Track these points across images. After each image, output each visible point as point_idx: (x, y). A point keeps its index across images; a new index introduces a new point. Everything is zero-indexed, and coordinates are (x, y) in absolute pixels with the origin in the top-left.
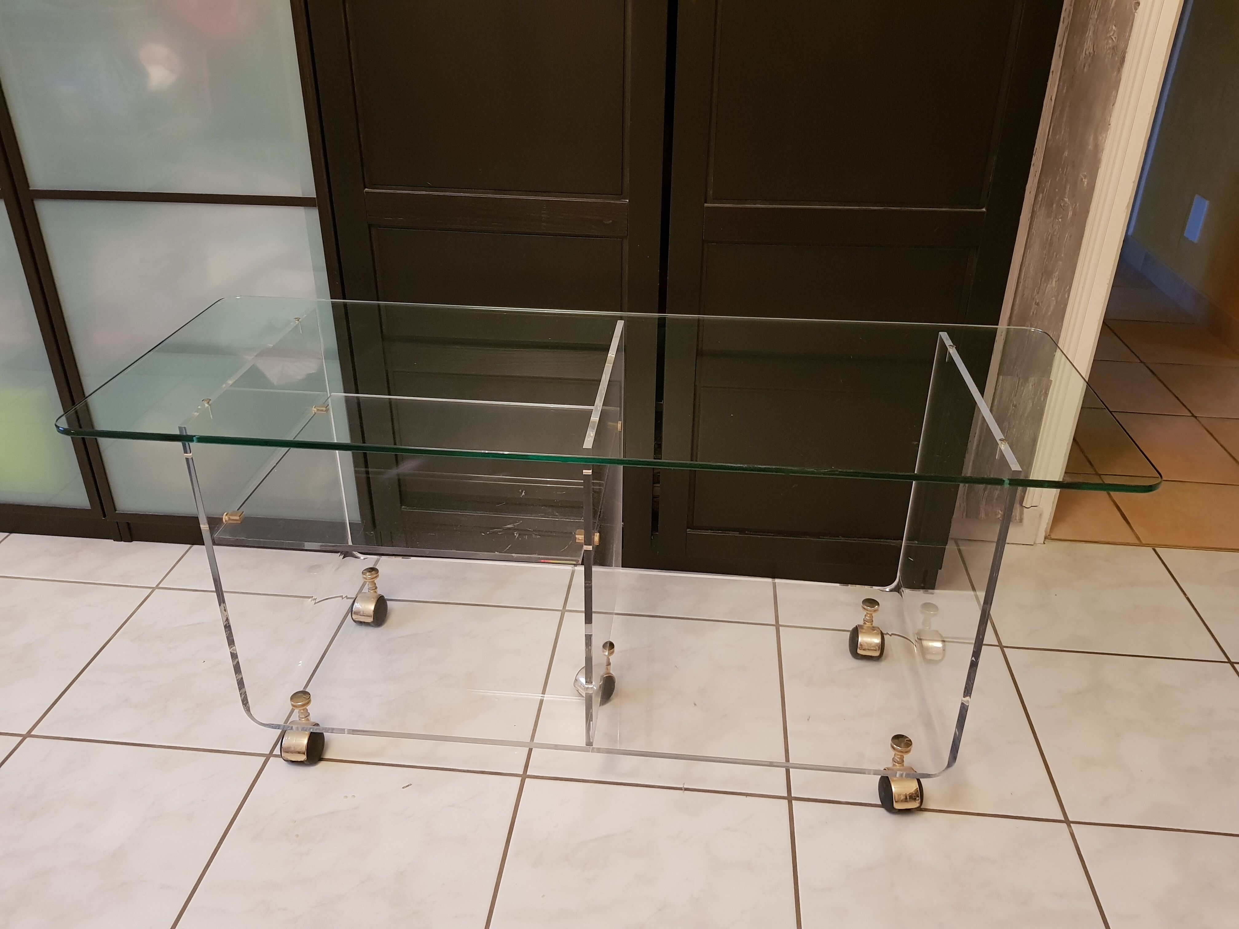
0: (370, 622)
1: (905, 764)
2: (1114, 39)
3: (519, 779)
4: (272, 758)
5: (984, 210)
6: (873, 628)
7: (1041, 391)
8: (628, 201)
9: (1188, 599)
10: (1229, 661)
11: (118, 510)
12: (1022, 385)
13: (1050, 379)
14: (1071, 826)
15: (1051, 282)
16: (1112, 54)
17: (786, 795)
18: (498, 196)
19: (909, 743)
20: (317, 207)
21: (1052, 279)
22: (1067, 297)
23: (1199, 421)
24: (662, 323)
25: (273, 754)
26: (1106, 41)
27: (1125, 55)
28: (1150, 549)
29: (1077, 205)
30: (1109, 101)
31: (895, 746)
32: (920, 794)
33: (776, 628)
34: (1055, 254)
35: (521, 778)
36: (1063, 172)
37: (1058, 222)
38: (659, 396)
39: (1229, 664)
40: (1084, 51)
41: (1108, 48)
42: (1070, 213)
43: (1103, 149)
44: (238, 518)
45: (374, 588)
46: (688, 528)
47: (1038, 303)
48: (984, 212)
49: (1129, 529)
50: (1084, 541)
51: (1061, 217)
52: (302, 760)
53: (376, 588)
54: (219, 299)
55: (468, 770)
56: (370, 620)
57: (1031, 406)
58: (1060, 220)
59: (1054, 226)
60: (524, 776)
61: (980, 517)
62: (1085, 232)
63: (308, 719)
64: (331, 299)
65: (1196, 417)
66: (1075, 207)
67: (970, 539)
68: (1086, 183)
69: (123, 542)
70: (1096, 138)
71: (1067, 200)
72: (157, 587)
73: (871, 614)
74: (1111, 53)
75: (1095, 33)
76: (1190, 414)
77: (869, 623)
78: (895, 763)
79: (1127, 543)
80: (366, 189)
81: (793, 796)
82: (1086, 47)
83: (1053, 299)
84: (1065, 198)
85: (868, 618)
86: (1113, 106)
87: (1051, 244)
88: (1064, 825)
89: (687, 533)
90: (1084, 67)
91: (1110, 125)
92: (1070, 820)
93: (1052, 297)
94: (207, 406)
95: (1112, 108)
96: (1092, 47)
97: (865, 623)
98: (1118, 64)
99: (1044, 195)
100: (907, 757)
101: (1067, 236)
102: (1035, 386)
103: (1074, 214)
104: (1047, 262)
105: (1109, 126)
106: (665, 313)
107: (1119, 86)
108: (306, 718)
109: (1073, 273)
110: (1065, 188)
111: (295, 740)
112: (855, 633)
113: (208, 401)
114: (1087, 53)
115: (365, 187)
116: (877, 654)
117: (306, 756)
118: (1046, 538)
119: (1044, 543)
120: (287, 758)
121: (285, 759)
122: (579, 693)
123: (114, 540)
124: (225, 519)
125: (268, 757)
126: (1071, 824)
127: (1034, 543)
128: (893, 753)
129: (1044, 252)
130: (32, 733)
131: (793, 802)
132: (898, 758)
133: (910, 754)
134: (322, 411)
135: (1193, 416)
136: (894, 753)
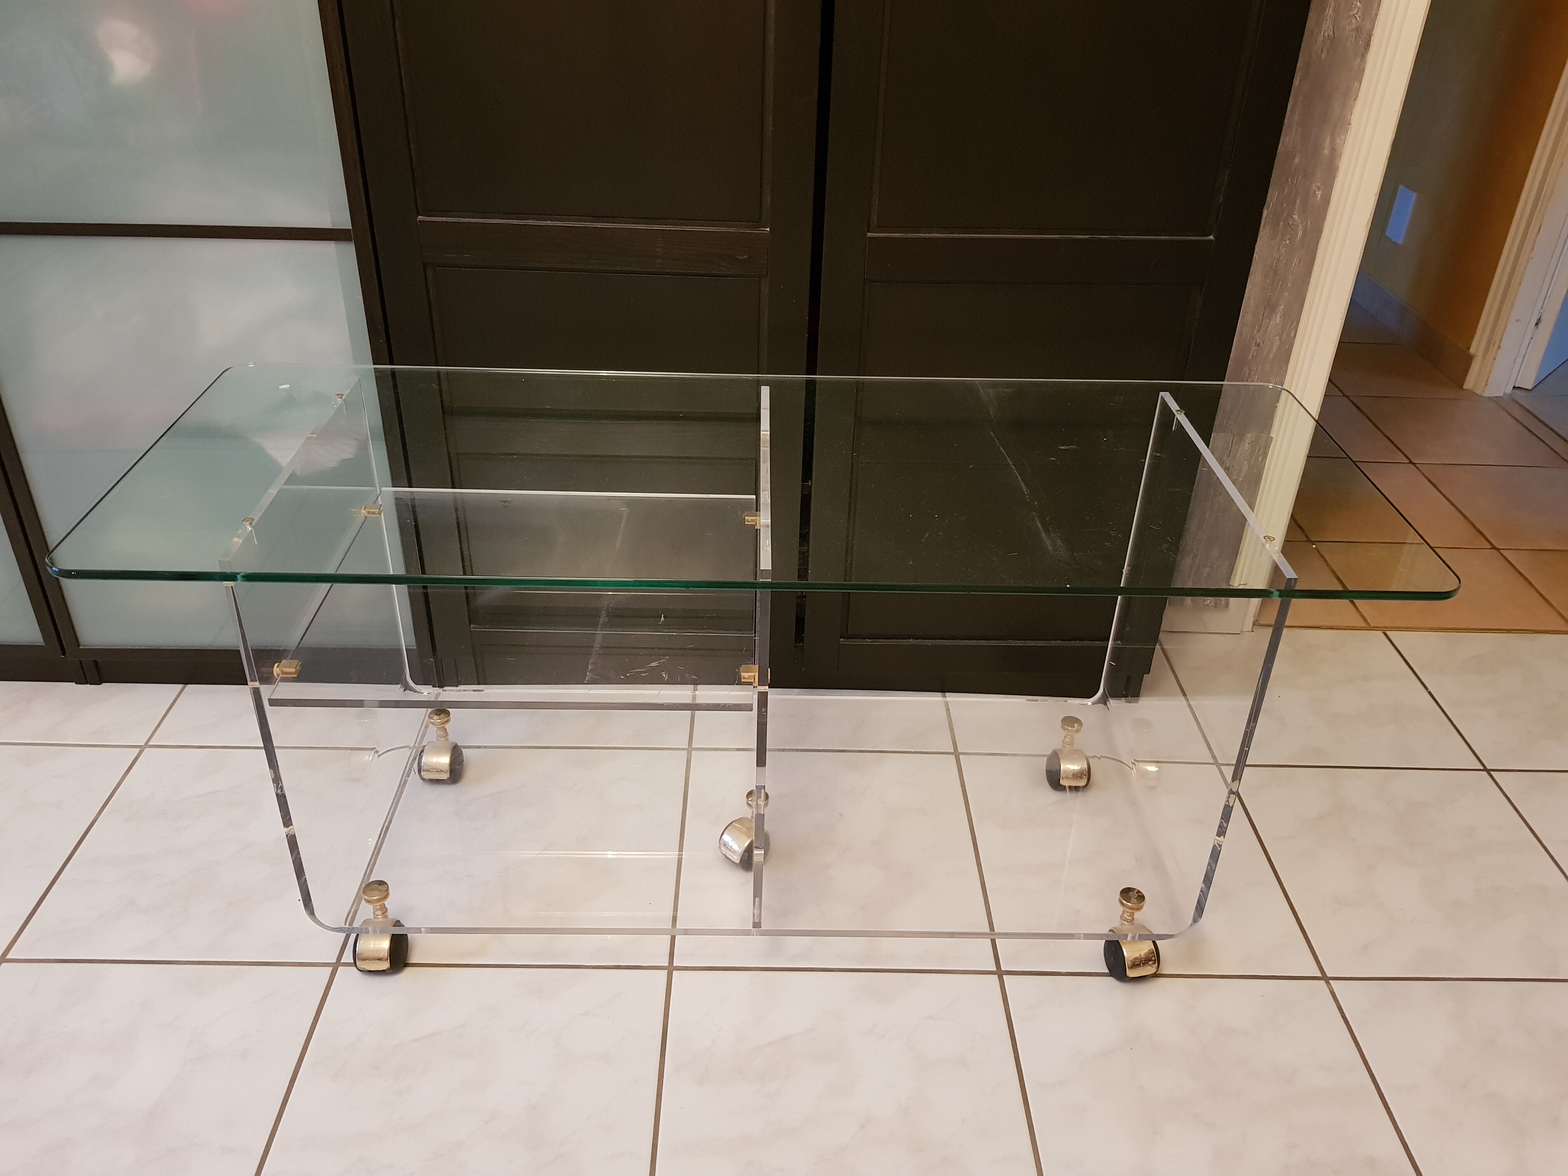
0: (446, 778)
1: (1135, 922)
2: (1358, 19)
3: (665, 973)
4: (340, 968)
5: (1212, 237)
6: (1076, 751)
7: (1259, 450)
8: (768, 229)
9: (1430, 693)
10: (1485, 769)
11: (82, 644)
12: (1236, 443)
13: (1270, 435)
14: (1330, 983)
15: (1275, 318)
16: (1356, 36)
17: (994, 969)
18: (600, 225)
19: (1141, 897)
20: (353, 242)
21: (1276, 313)
22: (1293, 335)
23: (1417, 468)
24: (811, 386)
25: (342, 962)
26: (1349, 20)
27: (1371, 38)
28: (1380, 633)
29: (1309, 223)
30: (1349, 94)
31: (1124, 902)
32: (1155, 957)
33: (955, 757)
34: (1280, 283)
35: (667, 971)
36: (1293, 182)
37: (1285, 244)
38: (807, 474)
39: (1485, 773)
40: (1323, 32)
41: (1350, 29)
42: (1300, 234)
43: (1341, 154)
44: (293, 670)
45: (445, 735)
46: (841, 638)
47: (1259, 343)
48: (1211, 241)
49: (1354, 609)
50: (1304, 627)
51: (1289, 238)
52: (385, 969)
53: (447, 735)
54: (226, 369)
55: (598, 966)
56: (445, 776)
57: (1247, 468)
58: (1288, 242)
59: (1280, 249)
60: (671, 969)
61: (1185, 604)
62: (1317, 255)
63: (386, 915)
64: (374, 364)
65: (1414, 464)
66: (1305, 226)
67: (1172, 630)
68: (1319, 196)
69: (88, 685)
70: (1333, 141)
71: (1297, 217)
72: (147, 745)
73: (1072, 736)
74: (1354, 35)
75: (1336, 10)
76: (1407, 460)
77: (1069, 746)
78: (1123, 922)
79: (1354, 627)
80: (420, 217)
81: (1002, 969)
82: (1324, 27)
83: (1277, 338)
84: (1295, 214)
85: (1068, 740)
86: (1354, 101)
87: (1275, 272)
88: (1323, 982)
89: (840, 644)
90: (1322, 52)
91: (1350, 124)
92: (1329, 975)
93: (1276, 336)
94: (250, 529)
95: (1354, 104)
96: (1332, 27)
97: (1064, 747)
98: (1362, 50)
99: (1269, 211)
100: (1137, 915)
101: (1295, 261)
102: (1252, 444)
103: (1304, 234)
104: (1271, 294)
105: (1349, 126)
106: (816, 375)
107: (1362, 78)
108: (384, 915)
109: (1302, 306)
110: (1295, 203)
111: (374, 944)
112: (1054, 758)
113: (250, 521)
114: (1326, 34)
115: (418, 214)
116: (1082, 783)
117: (389, 963)
118: (1254, 624)
119: (1253, 631)
120: (364, 968)
121: (360, 969)
122: (727, 857)
123: (76, 684)
124: (277, 672)
125: (335, 966)
126: (1331, 981)
127: (1242, 631)
128: (1121, 909)
129: (1267, 281)
130: (8, 957)
131: (1004, 976)
132: (1127, 915)
133: (1142, 910)
134: (373, 513)
135: (1411, 462)
136: (1123, 909)
